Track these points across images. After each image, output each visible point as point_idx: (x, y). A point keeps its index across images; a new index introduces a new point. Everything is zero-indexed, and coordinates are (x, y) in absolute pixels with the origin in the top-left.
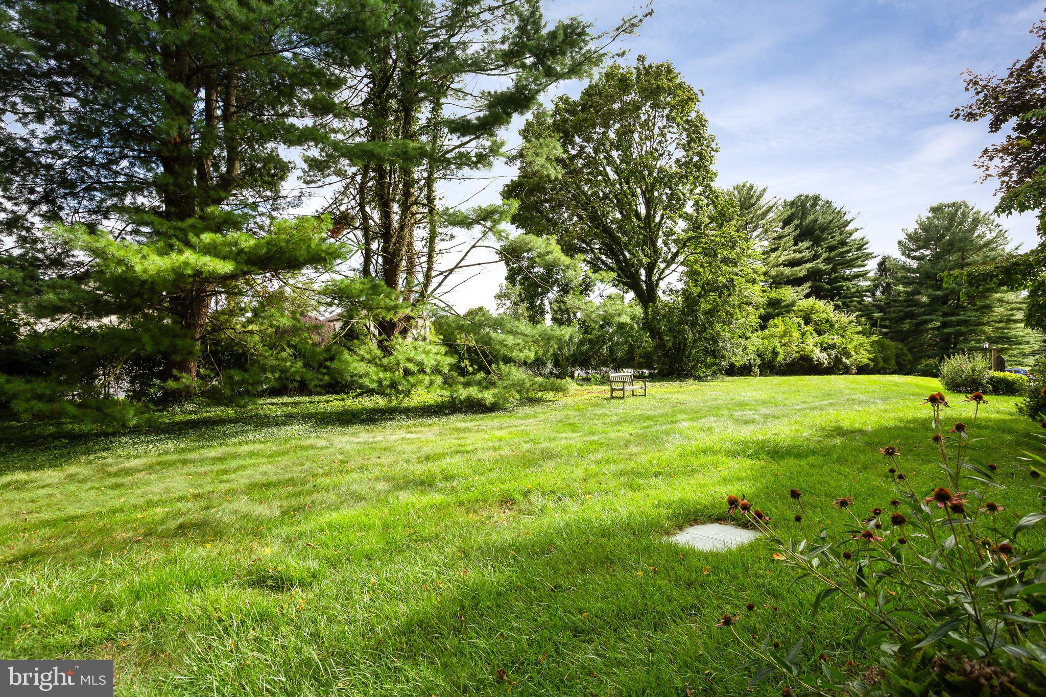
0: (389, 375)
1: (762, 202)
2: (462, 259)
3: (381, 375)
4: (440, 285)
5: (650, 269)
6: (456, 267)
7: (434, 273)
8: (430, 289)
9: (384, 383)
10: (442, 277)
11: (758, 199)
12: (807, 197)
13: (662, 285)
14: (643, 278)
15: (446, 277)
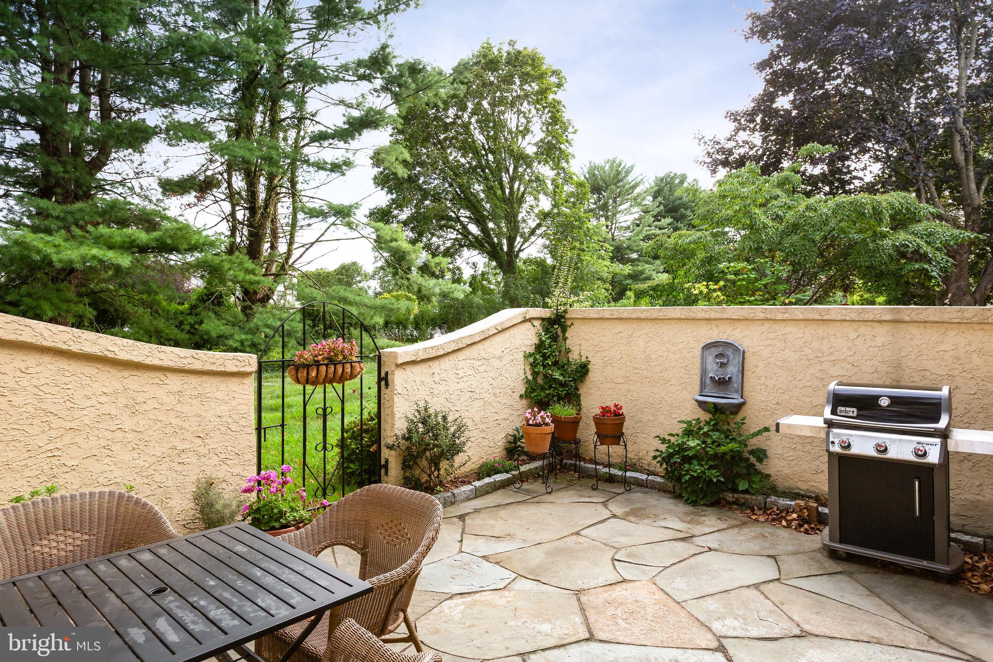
0: (249, 337)
1: (630, 178)
2: (323, 235)
3: (243, 337)
4: (301, 256)
5: (511, 241)
6: (317, 241)
7: (295, 246)
8: (291, 261)
9: (246, 343)
10: (303, 249)
11: (626, 176)
12: (675, 174)
13: (523, 255)
14: (505, 248)
15: (307, 249)
